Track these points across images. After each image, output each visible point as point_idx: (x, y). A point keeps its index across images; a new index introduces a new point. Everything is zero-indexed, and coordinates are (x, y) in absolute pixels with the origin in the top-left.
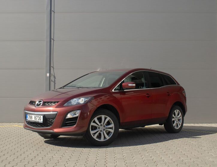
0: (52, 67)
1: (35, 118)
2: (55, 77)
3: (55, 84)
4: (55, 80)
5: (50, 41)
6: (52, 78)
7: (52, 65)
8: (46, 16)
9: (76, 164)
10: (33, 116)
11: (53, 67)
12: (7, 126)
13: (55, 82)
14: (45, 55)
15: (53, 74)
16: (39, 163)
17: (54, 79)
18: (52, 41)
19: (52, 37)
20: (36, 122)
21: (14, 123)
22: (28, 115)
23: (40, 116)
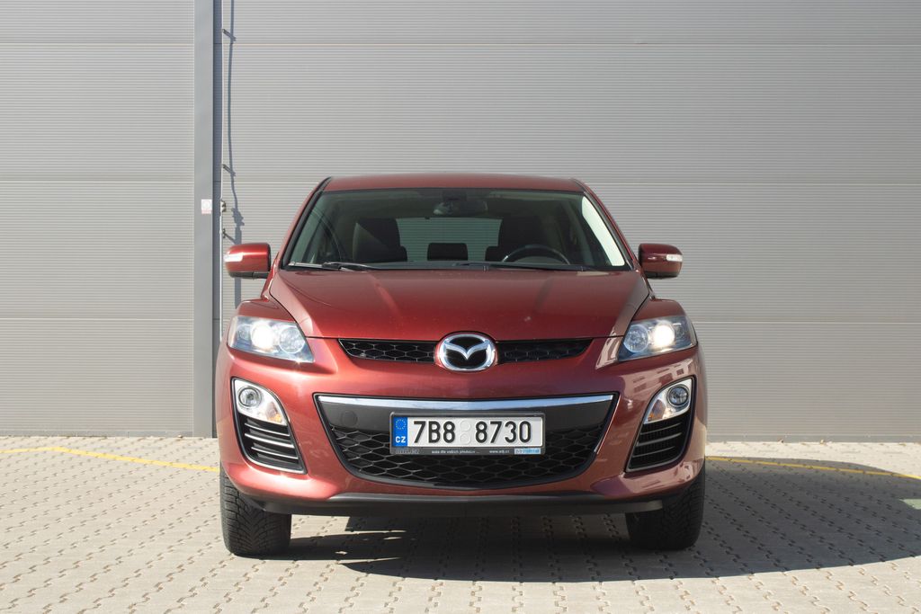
0: (225, 167)
2: (238, 218)
5: (217, 44)
6: (227, 222)
7: (225, 160)
9: (351, 601)
11: (230, 170)
12: (16, 451)
15: (231, 205)
16: (193, 600)
21: (47, 435)
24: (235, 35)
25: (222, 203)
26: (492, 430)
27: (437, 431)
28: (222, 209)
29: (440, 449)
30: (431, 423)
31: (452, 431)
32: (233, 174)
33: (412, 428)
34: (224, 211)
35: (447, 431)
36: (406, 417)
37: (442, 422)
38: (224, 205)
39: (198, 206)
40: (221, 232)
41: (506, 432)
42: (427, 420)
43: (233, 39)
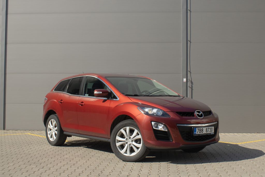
1: (207, 130)
2: (192, 83)
3: (192, 90)
4: (192, 86)
5: (187, 43)
6: (189, 84)
7: (189, 70)
8: (182, 16)
10: (204, 129)
11: (190, 72)
13: (192, 88)
14: (182, 59)
15: (190, 80)
17: (191, 84)
18: (189, 42)
19: (189, 39)
20: (208, 134)
22: (197, 128)
23: (211, 127)
24: (191, 41)
25: (188, 79)
26: (208, 129)
27: (201, 131)
28: (188, 81)
29: (201, 134)
30: (200, 129)
31: (203, 130)
32: (191, 73)
33: (197, 130)
34: (189, 81)
35: (202, 130)
36: (196, 128)
37: (201, 128)
38: (189, 80)
39: (183, 80)
40: (188, 86)
41: (210, 130)
42: (199, 128)
43: (191, 42)
